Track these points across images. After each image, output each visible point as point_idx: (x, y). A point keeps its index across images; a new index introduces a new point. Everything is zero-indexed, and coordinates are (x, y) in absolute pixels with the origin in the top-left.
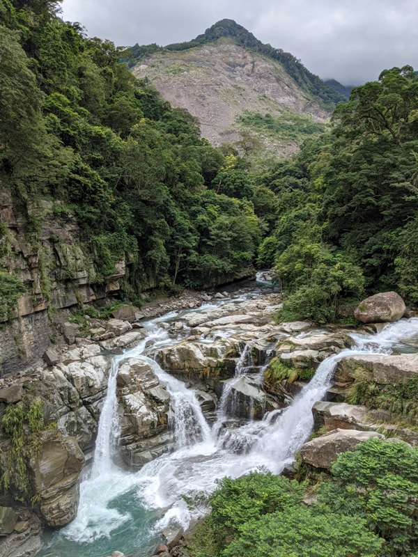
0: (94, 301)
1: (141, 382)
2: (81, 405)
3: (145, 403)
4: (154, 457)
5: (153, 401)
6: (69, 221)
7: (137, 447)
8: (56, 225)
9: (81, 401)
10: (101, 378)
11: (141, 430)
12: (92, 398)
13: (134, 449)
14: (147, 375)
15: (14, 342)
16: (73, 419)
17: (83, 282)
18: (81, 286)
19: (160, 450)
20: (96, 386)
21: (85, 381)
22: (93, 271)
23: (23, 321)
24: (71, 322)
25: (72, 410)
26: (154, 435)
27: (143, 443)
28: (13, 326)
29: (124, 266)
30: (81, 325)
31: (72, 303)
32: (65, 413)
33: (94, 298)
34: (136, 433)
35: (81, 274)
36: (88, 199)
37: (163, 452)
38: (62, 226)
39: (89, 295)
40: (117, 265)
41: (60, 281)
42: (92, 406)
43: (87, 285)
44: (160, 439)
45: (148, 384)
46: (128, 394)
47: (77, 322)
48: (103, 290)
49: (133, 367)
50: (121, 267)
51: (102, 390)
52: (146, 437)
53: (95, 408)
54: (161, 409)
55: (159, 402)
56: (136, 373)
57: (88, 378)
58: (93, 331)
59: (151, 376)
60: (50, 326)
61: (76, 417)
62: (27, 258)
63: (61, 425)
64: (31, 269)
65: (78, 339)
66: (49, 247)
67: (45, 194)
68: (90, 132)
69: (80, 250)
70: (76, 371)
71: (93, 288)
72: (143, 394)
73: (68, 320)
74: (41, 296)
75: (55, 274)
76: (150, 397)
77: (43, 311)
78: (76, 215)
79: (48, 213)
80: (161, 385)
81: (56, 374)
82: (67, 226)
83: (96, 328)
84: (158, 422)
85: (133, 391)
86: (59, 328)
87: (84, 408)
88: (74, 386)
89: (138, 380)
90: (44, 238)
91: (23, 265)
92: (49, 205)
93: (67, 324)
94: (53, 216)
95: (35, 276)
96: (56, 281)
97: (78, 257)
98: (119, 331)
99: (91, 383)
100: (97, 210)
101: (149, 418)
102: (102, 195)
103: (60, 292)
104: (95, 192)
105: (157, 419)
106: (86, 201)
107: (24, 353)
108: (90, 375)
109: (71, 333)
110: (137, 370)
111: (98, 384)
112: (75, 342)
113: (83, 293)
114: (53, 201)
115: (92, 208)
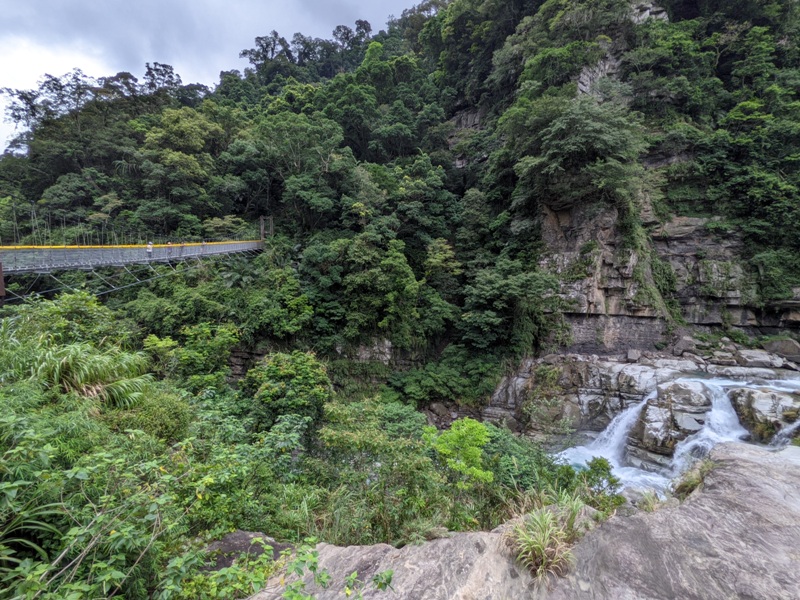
0: (754, 326)
1: (674, 402)
2: (615, 396)
3: (665, 421)
4: (642, 467)
5: (672, 423)
7: (635, 451)
8: (709, 241)
9: (617, 393)
10: (648, 385)
11: (646, 441)
12: (627, 395)
13: (631, 451)
14: (684, 399)
15: (595, 332)
16: (600, 401)
17: (734, 302)
18: (731, 307)
19: (653, 467)
20: (636, 388)
21: (628, 379)
23: (612, 319)
24: (695, 338)
25: (604, 395)
26: (655, 452)
27: (640, 452)
28: (599, 320)
31: (712, 321)
32: (597, 394)
33: (754, 323)
34: (641, 440)
35: (731, 294)
36: (759, 212)
37: (655, 471)
38: (718, 242)
39: (745, 318)
40: (796, 290)
42: (625, 402)
43: (746, 307)
44: (658, 458)
45: (679, 407)
46: (654, 405)
47: (702, 340)
48: (777, 317)
49: (675, 385)
52: (647, 449)
53: (627, 404)
54: (674, 433)
55: (677, 427)
56: (674, 391)
57: (632, 378)
58: (718, 353)
59: (688, 401)
60: (663, 334)
61: (605, 402)
62: (617, 269)
63: (585, 399)
64: (624, 278)
65: (685, 354)
66: (693, 263)
67: (699, 212)
68: (788, 132)
69: (739, 268)
70: (631, 370)
71: (757, 312)
72: (669, 413)
73: (691, 335)
74: (631, 302)
75: (693, 289)
76: (672, 420)
77: (652, 318)
78: (740, 230)
79: (697, 230)
80: (698, 417)
81: (614, 366)
82: (725, 242)
83: (724, 351)
84: (663, 443)
85: (661, 405)
86: (675, 339)
87: (617, 399)
88: (618, 379)
89: (673, 399)
90: (688, 254)
91: (614, 274)
92: (700, 222)
93: (687, 338)
94: (704, 232)
95: (628, 285)
96: (695, 296)
97: (731, 275)
98: (746, 362)
99: (632, 383)
100: (767, 224)
101: (654, 433)
102: (778, 205)
103: (699, 308)
104: (769, 203)
105: (661, 438)
106: (756, 213)
107: (602, 343)
108: (636, 377)
109: (681, 346)
110: (677, 390)
111: (640, 387)
112: (681, 355)
113: (737, 316)
114: (709, 218)
115: (760, 222)
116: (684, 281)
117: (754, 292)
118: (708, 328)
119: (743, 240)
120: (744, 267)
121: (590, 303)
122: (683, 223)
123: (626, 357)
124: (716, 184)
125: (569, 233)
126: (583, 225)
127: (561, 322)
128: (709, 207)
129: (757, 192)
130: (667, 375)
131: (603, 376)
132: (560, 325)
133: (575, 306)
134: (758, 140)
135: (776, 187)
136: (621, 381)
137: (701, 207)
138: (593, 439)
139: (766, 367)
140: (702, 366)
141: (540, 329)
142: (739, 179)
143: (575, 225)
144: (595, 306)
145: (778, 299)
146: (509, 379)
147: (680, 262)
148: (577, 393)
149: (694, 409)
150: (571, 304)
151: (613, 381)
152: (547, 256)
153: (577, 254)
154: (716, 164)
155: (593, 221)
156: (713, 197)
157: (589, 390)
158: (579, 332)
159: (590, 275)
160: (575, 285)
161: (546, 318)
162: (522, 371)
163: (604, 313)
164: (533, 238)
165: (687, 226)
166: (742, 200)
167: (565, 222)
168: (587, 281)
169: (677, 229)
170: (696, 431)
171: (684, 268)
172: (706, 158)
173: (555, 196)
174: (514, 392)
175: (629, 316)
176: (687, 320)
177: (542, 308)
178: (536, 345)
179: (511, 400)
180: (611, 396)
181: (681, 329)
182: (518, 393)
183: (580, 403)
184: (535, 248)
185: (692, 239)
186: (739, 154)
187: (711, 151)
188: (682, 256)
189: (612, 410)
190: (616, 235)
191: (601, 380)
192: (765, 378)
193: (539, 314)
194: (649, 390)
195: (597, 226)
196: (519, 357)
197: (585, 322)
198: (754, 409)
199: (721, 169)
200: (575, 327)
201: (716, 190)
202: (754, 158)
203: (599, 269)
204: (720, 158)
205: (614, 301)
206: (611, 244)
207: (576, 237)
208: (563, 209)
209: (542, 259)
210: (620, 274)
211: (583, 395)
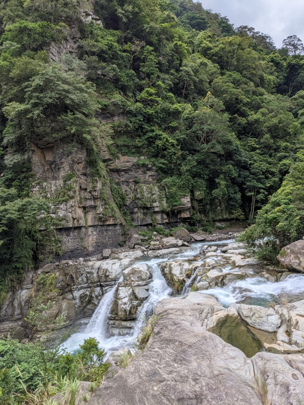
0: (167, 223)
1: (133, 281)
2: (98, 286)
3: (129, 296)
4: (120, 334)
5: (134, 296)
6: (149, 169)
7: (114, 324)
8: (140, 172)
9: (99, 283)
10: (117, 273)
11: (120, 313)
12: (105, 283)
13: (112, 324)
15: (80, 240)
16: (88, 293)
17: (157, 209)
18: (155, 212)
19: (125, 331)
20: (110, 277)
21: (105, 272)
22: (164, 202)
23: (90, 229)
24: (140, 235)
25: (90, 287)
26: (126, 320)
27: (117, 323)
28: (81, 231)
29: (189, 200)
30: (147, 238)
31: (147, 223)
32: (85, 288)
33: (167, 221)
34: (117, 314)
35: (155, 204)
36: (162, 154)
37: (127, 334)
38: (145, 173)
39: (162, 218)
40: (183, 200)
41: (140, 207)
42: (104, 289)
43: (163, 212)
44: (128, 324)
45: (136, 283)
46: (122, 286)
47: (144, 236)
48: (176, 216)
49: (133, 269)
50: (186, 201)
51: (115, 280)
52: (121, 319)
53: (106, 290)
54: (135, 303)
55: (136, 298)
56: (132, 273)
57: (107, 270)
58: (152, 243)
59: (140, 279)
60: (122, 235)
61: (91, 292)
62: (90, 192)
63: (77, 294)
64: (95, 199)
65: (136, 246)
66: (133, 186)
67: (133, 153)
68: (169, 109)
69: (156, 188)
70: (106, 265)
71: (168, 214)
72: (131, 290)
73: (138, 233)
74: (101, 215)
75: (135, 203)
76: (134, 293)
77: (115, 225)
78: (154, 165)
79: (133, 165)
80: (146, 287)
81: (95, 263)
82: (148, 172)
83: (155, 241)
84: (130, 311)
85: (125, 286)
86: (130, 237)
87: (99, 289)
88: (98, 273)
89: (132, 279)
90: (130, 180)
91: (88, 195)
92: (134, 160)
93: (136, 236)
94: (137, 166)
95: (98, 203)
96: (137, 207)
97: (153, 193)
98: (166, 245)
99: (107, 274)
100: (166, 162)
101: (124, 307)
102: (169, 151)
103: (139, 215)
104: (165, 150)
105: (128, 309)
106: (160, 155)
107: (85, 248)
108: (109, 269)
109: (133, 241)
110: (134, 272)
111: (112, 276)
112: (134, 248)
113: (159, 217)
114: (139, 157)
115: (163, 161)
116: (130, 198)
117: (165, 202)
118: (146, 227)
119: (157, 171)
120: (159, 188)
121: (74, 219)
122: (125, 160)
123: (102, 255)
124: (140, 136)
125: (53, 166)
126: (63, 160)
127: (54, 236)
128: (138, 151)
129: (159, 143)
130: (127, 263)
131: (88, 273)
132: (53, 239)
133: (63, 222)
134: (157, 112)
135: (167, 141)
136: (100, 274)
137: (134, 150)
138: (86, 324)
139: (175, 247)
140: (146, 253)
141: (37, 245)
142: (151, 135)
143: (58, 160)
144: (78, 221)
145: (175, 206)
146: (14, 293)
147: (127, 185)
148: (71, 291)
149: (144, 283)
150: (60, 221)
151: (95, 275)
152: (38, 184)
153: (60, 182)
154: (139, 124)
155: (70, 157)
156: (140, 144)
157: (79, 286)
158: (68, 242)
159: (72, 198)
160: (62, 206)
161: (41, 235)
162: (25, 283)
163: (84, 225)
164: (24, 170)
165: (128, 162)
166: (153, 147)
167: (49, 157)
168: (71, 202)
169: (123, 164)
170: (147, 298)
171: (129, 190)
172: (133, 119)
173: (40, 137)
174: (20, 304)
175: (101, 225)
176: (135, 224)
177: (38, 227)
178: (35, 258)
179: (17, 312)
180: (95, 287)
181: (132, 229)
182: (23, 304)
183: (74, 299)
184: (27, 178)
185: (131, 171)
186: (149, 119)
187: (135, 116)
188: (127, 182)
189: (97, 297)
190: (87, 168)
191: (87, 277)
192: (175, 254)
193: (35, 232)
194: (118, 276)
195: (73, 161)
196: (22, 271)
197: (71, 234)
198: (173, 274)
199: (141, 127)
200: (64, 238)
201: (140, 140)
202: (156, 122)
203: (78, 193)
204: (140, 121)
205: (90, 216)
206: (85, 174)
207: (59, 169)
208: (47, 148)
209: (34, 187)
210: (92, 196)
211: (75, 292)
